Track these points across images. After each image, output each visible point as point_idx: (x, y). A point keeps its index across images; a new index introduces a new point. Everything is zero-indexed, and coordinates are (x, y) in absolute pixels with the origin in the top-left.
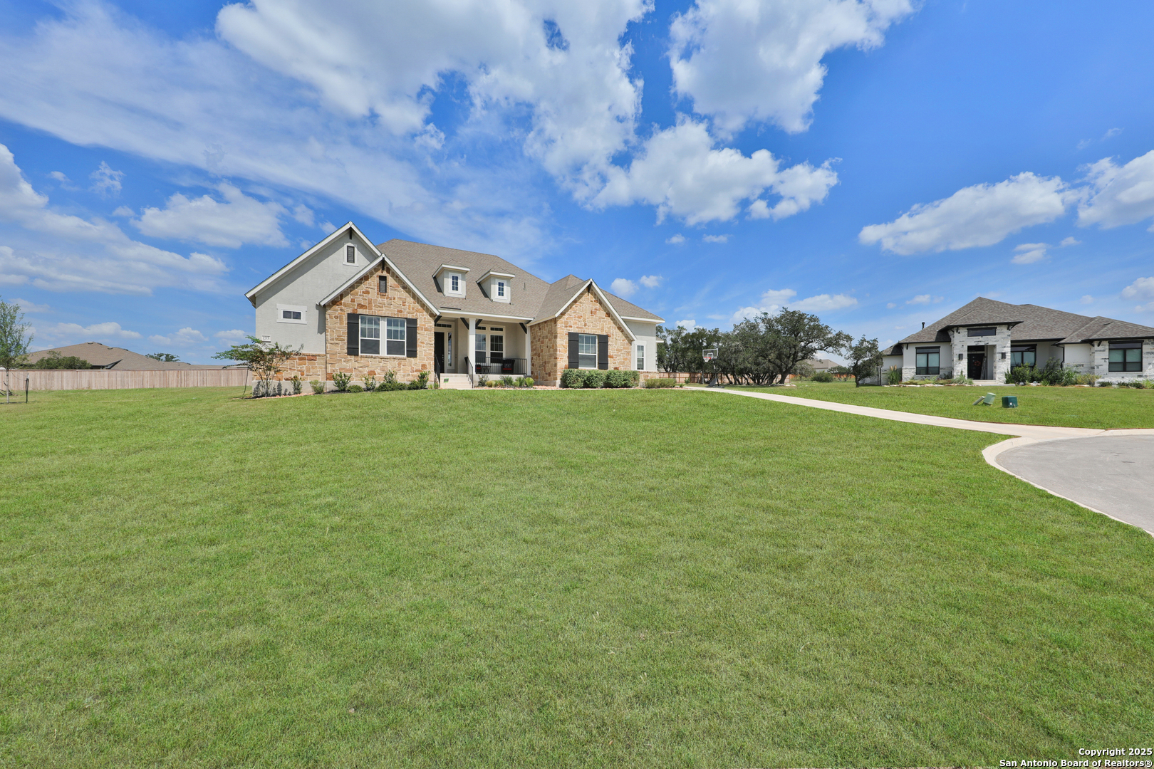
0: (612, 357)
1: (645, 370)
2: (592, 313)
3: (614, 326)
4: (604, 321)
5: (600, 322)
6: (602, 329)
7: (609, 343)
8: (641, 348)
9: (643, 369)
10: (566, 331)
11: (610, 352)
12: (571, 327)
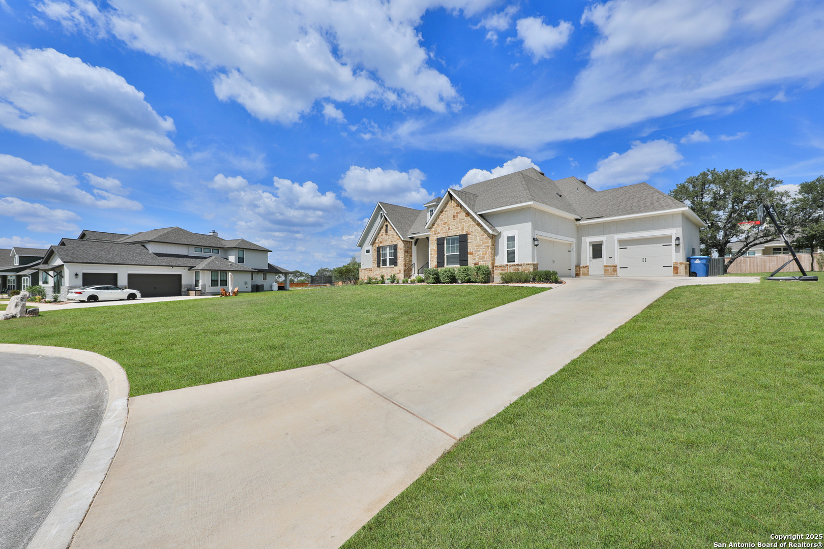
0: (472, 254)
1: (516, 262)
2: (454, 217)
3: (474, 223)
4: (464, 222)
5: (461, 223)
6: (463, 229)
7: (468, 241)
8: (511, 239)
9: (514, 261)
10: (435, 238)
11: (470, 249)
12: (439, 233)
